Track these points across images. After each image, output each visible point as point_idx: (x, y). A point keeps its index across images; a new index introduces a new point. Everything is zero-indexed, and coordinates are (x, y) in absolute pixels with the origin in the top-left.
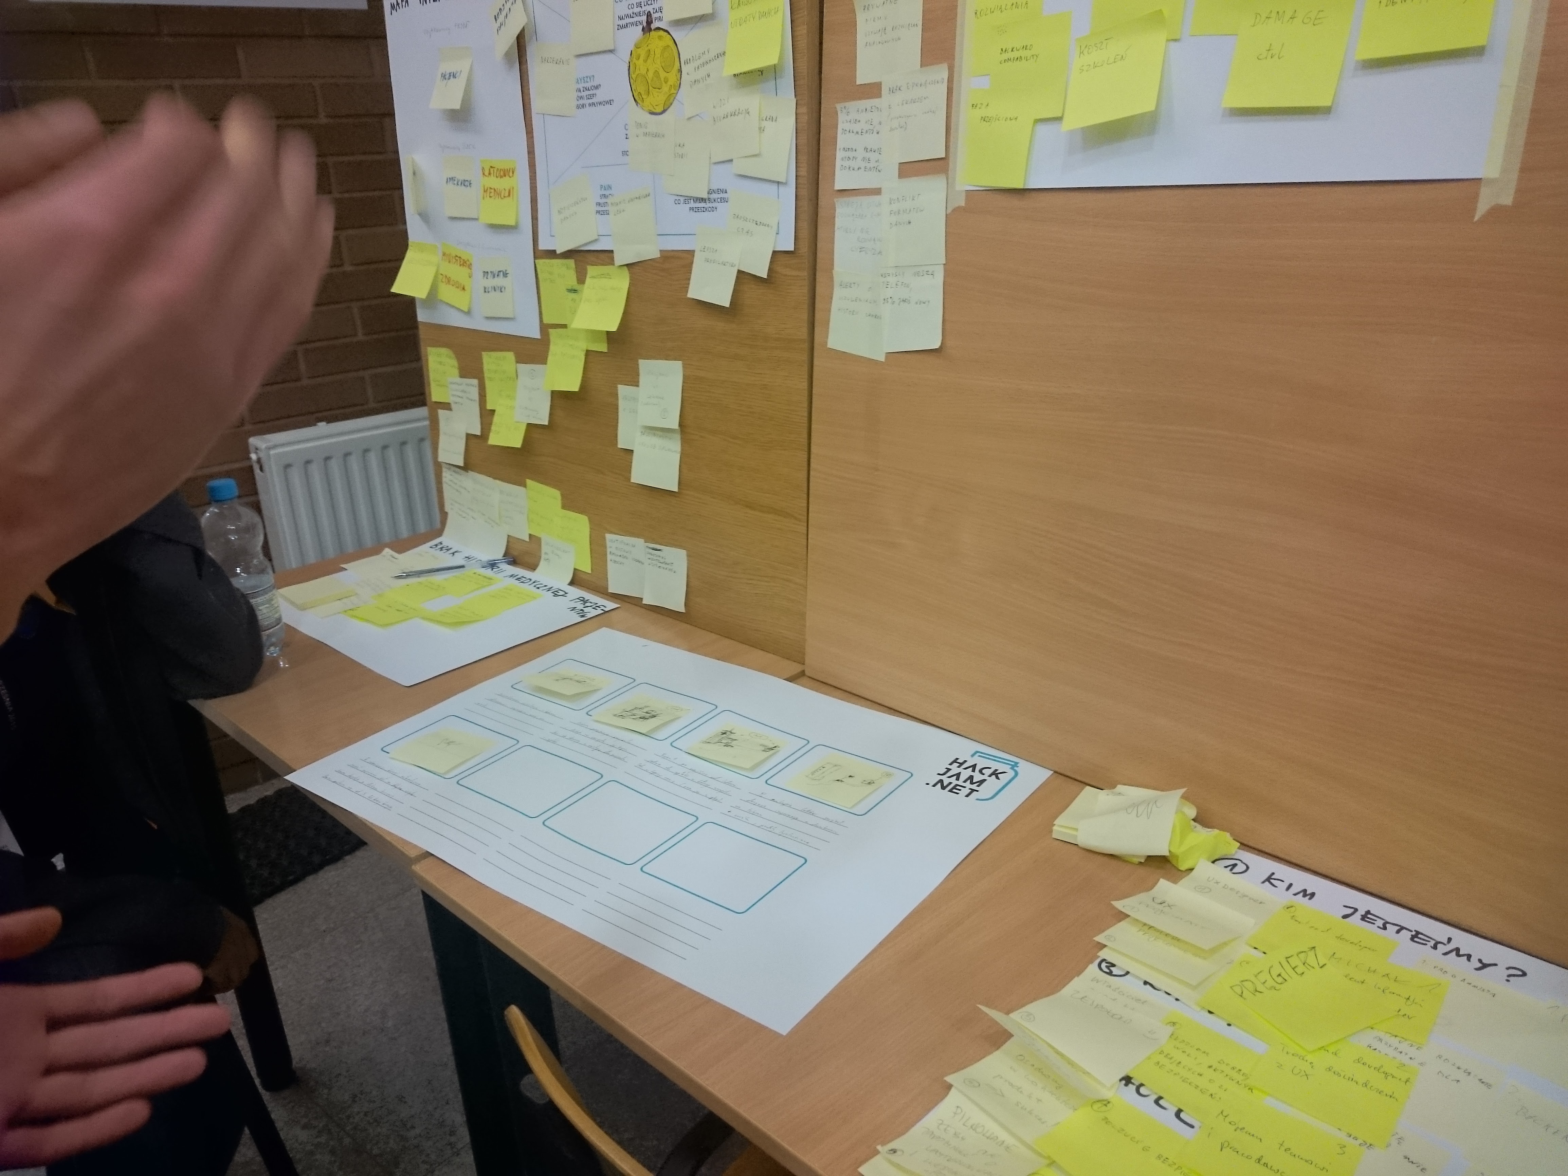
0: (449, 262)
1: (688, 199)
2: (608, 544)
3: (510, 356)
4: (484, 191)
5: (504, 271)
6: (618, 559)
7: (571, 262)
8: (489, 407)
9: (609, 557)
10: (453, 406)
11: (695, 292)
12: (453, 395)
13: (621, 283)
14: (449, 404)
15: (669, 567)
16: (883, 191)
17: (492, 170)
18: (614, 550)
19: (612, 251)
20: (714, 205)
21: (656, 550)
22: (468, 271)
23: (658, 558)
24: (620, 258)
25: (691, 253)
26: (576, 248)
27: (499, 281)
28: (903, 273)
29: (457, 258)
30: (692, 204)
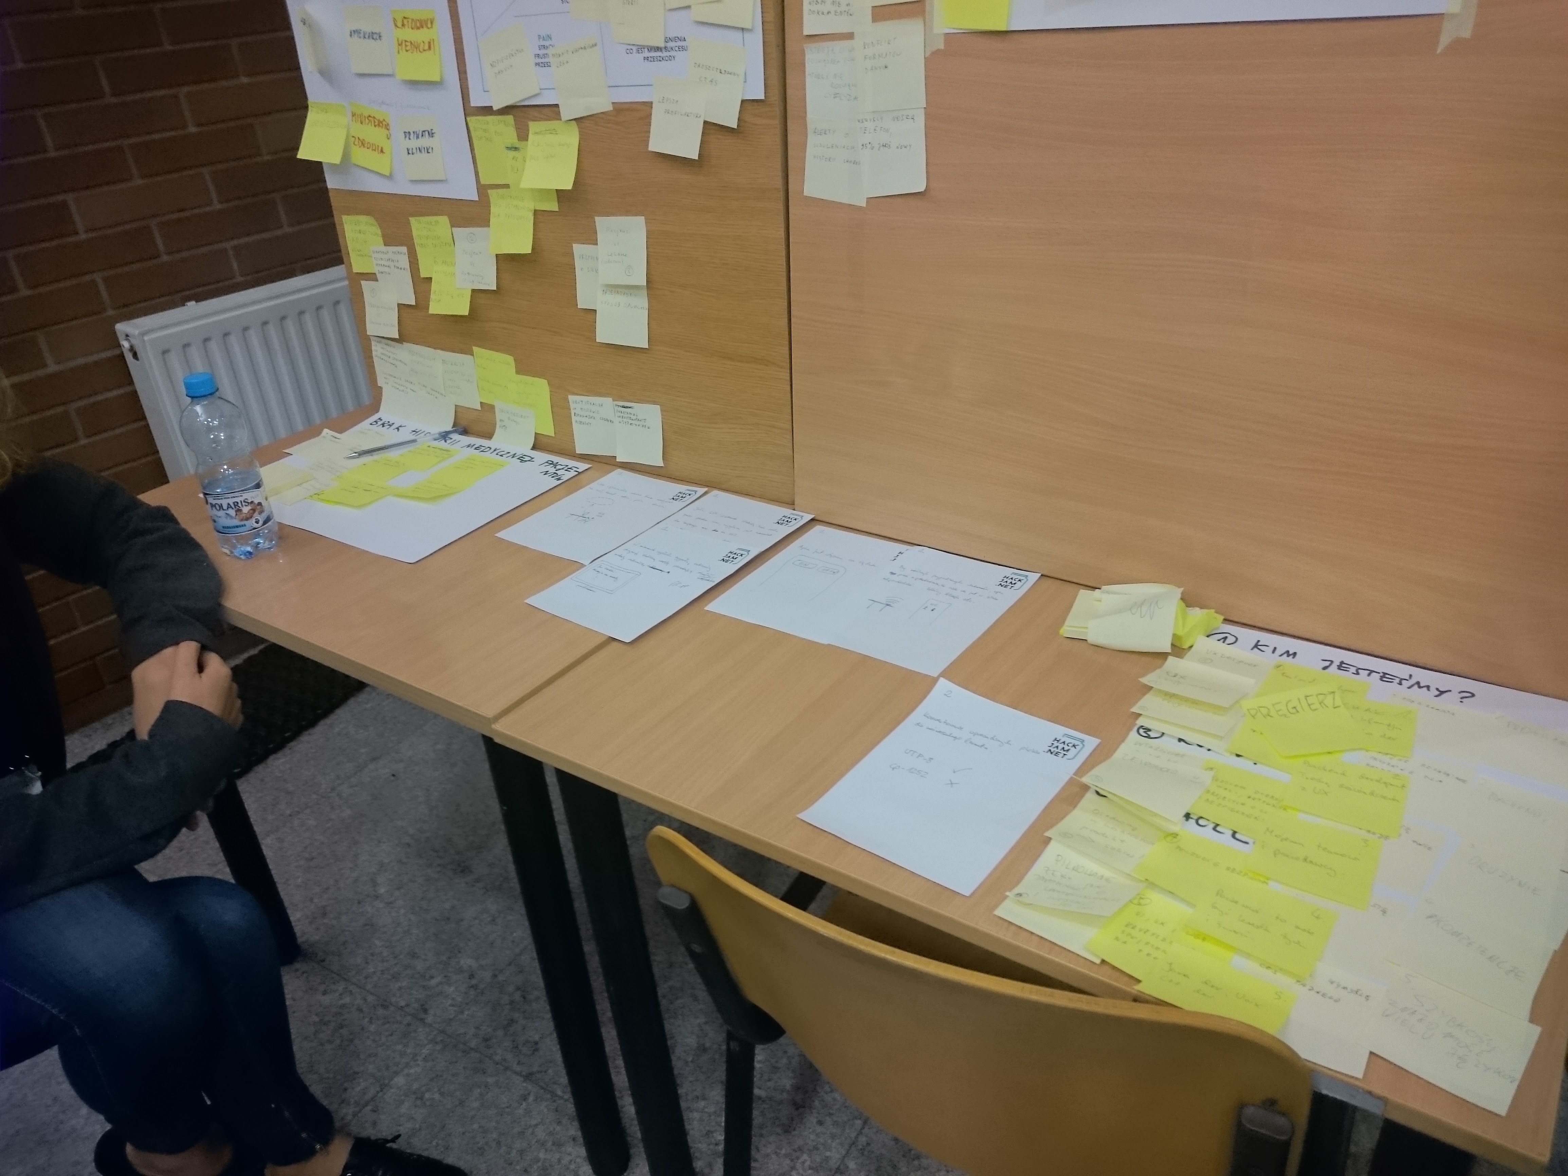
0: (362, 123)
1: (640, 48)
2: (572, 406)
3: (444, 220)
4: (399, 45)
5: (430, 130)
6: (584, 420)
7: (510, 119)
8: (424, 274)
9: (574, 419)
10: (378, 276)
11: (656, 145)
12: (377, 265)
13: (571, 139)
14: (375, 274)
15: (642, 423)
16: (855, 35)
17: (405, 22)
18: (578, 411)
19: (557, 106)
20: (672, 53)
21: (627, 407)
22: (386, 132)
23: (629, 416)
24: (567, 113)
25: (650, 105)
26: (516, 103)
27: (425, 142)
28: (882, 119)
29: (370, 118)
30: (647, 54)
